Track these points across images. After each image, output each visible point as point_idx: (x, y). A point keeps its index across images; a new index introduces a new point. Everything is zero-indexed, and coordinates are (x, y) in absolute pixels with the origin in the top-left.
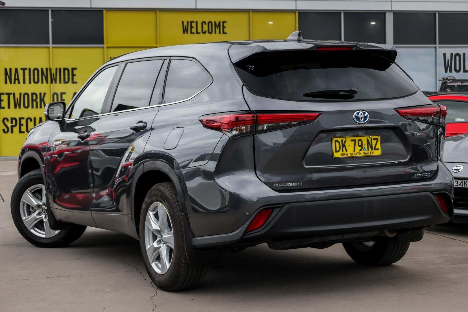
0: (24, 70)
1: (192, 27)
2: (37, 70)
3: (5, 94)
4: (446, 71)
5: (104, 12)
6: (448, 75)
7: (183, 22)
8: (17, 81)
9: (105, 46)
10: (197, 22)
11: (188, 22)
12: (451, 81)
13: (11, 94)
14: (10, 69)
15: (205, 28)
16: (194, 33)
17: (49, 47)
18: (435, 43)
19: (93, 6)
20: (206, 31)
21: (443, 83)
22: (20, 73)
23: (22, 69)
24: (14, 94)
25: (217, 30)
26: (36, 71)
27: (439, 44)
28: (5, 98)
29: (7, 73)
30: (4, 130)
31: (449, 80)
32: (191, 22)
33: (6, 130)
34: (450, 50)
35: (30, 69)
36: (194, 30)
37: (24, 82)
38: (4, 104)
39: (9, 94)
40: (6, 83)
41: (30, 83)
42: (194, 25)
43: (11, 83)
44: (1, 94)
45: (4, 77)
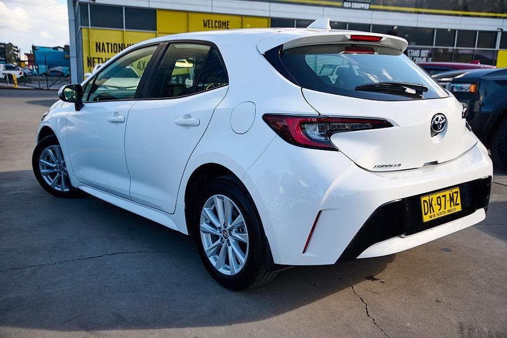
0: (108, 44)
1: (209, 24)
3: (96, 58)
5: (157, 12)
7: (204, 21)
8: (103, 51)
9: (157, 32)
10: (212, 21)
11: (207, 20)
14: (100, 43)
15: (217, 24)
16: (210, 28)
17: (123, 31)
19: (150, 7)
20: (217, 27)
22: (106, 46)
23: (106, 43)
24: (102, 59)
25: (224, 26)
26: (115, 45)
28: (96, 60)
29: (98, 46)
32: (209, 21)
35: (111, 44)
36: (210, 25)
37: (108, 52)
39: (99, 59)
40: (97, 51)
41: (112, 52)
42: (210, 22)
43: (100, 51)
44: (93, 58)
45: (95, 48)
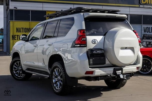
2: (26, 28)
4: (144, 32)
5: (47, 12)
6: (145, 33)
8: (20, 32)
13: (18, 35)
14: (18, 28)
17: (30, 22)
19: (43, 10)
21: (143, 36)
22: (21, 29)
23: (22, 28)
27: (143, 24)
28: (16, 36)
29: (17, 29)
31: (145, 35)
34: (145, 26)
35: (24, 28)
37: (22, 32)
38: (16, 38)
39: (17, 35)
40: (17, 32)
41: (24, 32)
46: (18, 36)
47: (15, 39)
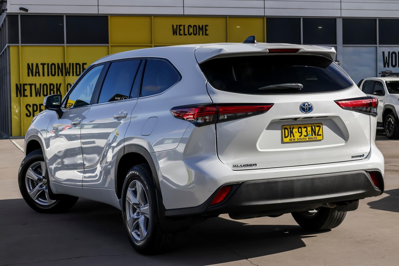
0: (43, 65)
1: (180, 30)
3: (28, 84)
4: (385, 66)
5: (109, 17)
7: (173, 26)
8: (37, 74)
9: (110, 45)
10: (184, 26)
11: (177, 26)
12: (389, 74)
13: (33, 84)
14: (32, 64)
15: (191, 30)
16: (182, 35)
17: (64, 46)
18: (376, 44)
19: (99, 13)
20: (191, 33)
22: (41, 67)
23: (41, 64)
24: (35, 85)
25: (201, 32)
26: (53, 66)
27: (379, 44)
28: (28, 88)
29: (30, 68)
30: (27, 115)
31: (387, 73)
32: (180, 26)
33: (29, 114)
34: (387, 49)
35: (48, 64)
36: (182, 32)
37: (44, 75)
38: (28, 93)
39: (31, 85)
40: (29, 75)
41: (48, 75)
43: (33, 75)
44: (24, 85)
45: (27, 71)
46: (33, 87)
47: (24, 96)
